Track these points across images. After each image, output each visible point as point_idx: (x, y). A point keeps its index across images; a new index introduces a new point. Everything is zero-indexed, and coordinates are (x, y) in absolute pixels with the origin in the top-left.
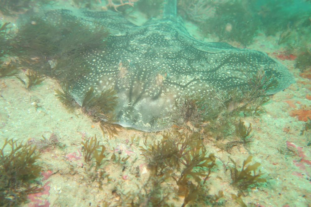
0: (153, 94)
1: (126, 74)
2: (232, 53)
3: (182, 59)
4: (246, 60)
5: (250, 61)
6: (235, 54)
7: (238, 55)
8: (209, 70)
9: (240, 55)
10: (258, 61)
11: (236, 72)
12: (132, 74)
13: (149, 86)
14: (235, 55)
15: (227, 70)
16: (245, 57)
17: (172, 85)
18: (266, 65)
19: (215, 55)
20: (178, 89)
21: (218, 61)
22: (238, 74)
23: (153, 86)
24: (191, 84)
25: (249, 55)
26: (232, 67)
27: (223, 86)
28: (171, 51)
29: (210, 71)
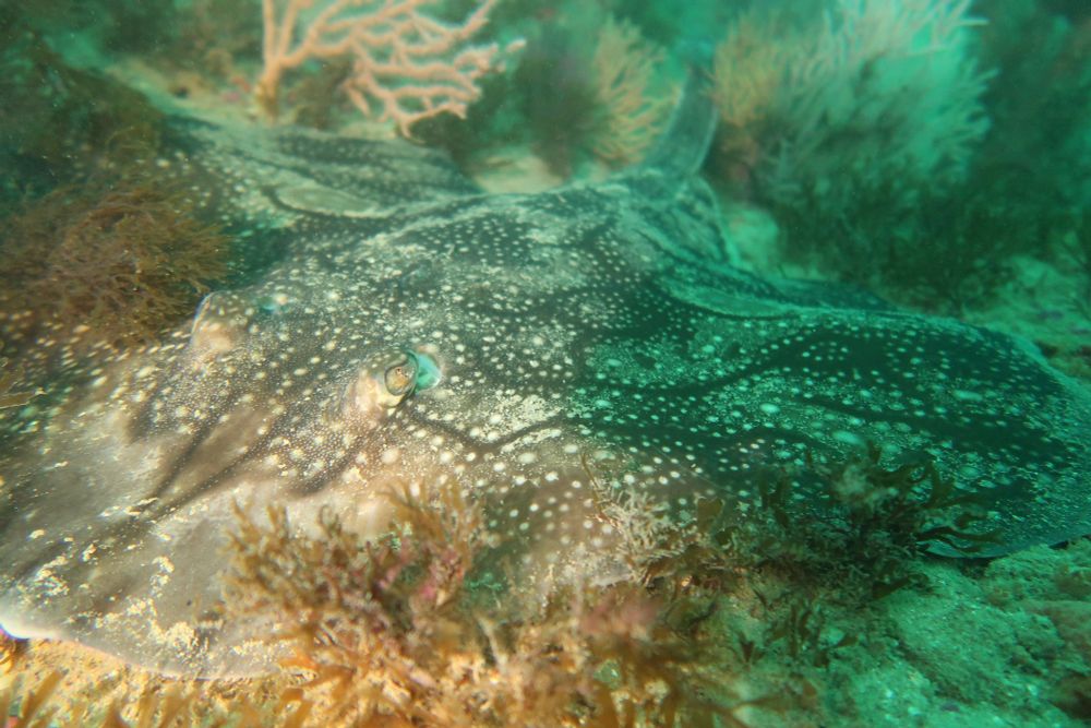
0: (302, 466)
1: (217, 356)
2: (829, 322)
3: (554, 321)
4: (889, 359)
5: (906, 366)
6: (842, 327)
7: (854, 332)
8: (672, 383)
9: (867, 335)
10: (951, 374)
11: (810, 411)
12: (247, 360)
13: (298, 426)
14: (837, 332)
15: (769, 397)
16: (890, 344)
17: (421, 434)
18: (991, 394)
19: (738, 327)
20: (446, 457)
21: (742, 351)
22: (815, 421)
23: (318, 428)
24: (527, 440)
25: (916, 340)
26: (800, 384)
27: (699, 470)
28: (515, 284)
29: (671, 393)
